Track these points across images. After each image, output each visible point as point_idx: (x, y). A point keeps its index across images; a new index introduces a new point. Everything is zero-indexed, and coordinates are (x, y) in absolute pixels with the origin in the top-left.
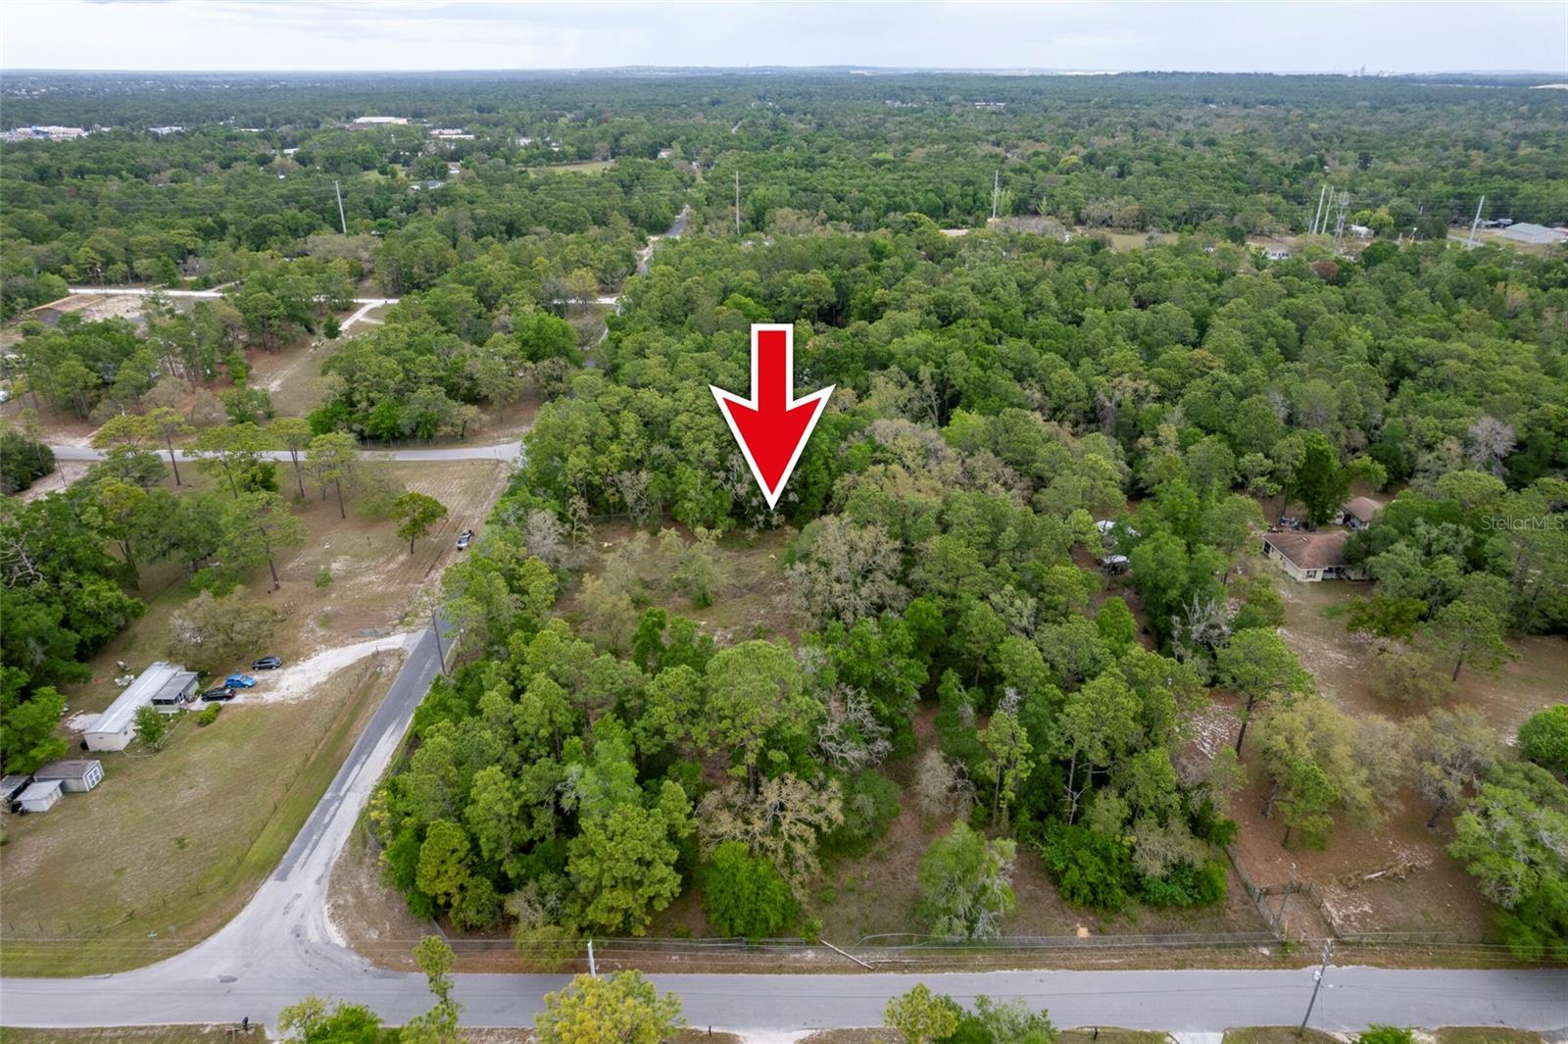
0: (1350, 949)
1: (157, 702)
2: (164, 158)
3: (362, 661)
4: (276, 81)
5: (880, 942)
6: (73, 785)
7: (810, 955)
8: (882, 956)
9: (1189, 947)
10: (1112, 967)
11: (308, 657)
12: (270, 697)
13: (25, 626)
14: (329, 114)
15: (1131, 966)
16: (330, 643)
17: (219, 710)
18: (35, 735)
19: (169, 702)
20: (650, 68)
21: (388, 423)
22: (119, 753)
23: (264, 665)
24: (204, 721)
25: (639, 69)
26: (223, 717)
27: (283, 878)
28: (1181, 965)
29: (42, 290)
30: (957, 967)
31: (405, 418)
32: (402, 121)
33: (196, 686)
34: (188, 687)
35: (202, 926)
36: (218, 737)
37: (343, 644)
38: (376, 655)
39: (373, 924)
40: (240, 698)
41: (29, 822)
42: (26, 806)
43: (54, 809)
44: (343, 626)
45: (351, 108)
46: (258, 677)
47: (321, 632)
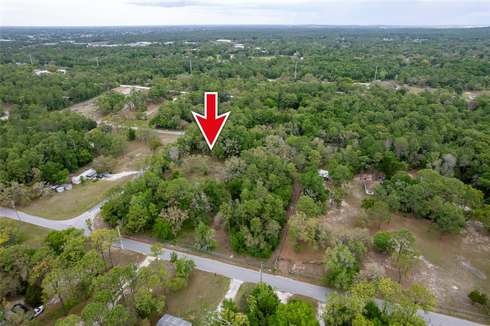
0: (291, 274)
1: (87, 176)
2: (161, 52)
3: (129, 175)
4: (205, 28)
5: (187, 247)
6: (66, 188)
7: (172, 246)
8: (186, 250)
9: (253, 265)
10: (232, 264)
11: (120, 173)
12: (108, 179)
13: (67, 157)
14: (211, 39)
15: (236, 265)
16: (126, 171)
17: (98, 180)
18: (61, 177)
19: (89, 177)
20: (314, 25)
21: (165, 124)
22: (77, 185)
23: (111, 173)
24: (94, 181)
25: (311, 25)
26: (98, 181)
27: (90, 212)
28: (248, 268)
29: (114, 85)
30: (200, 256)
31: (169, 123)
32: (229, 41)
33: (96, 175)
34: (94, 174)
35: (73, 216)
36: (95, 185)
37: (129, 171)
38: (132, 175)
39: (99, 223)
40: (103, 179)
41: (57, 193)
42: (57, 191)
43: (62, 192)
44: (130, 168)
45: (218, 37)
46: (109, 175)
47: (126, 168)
